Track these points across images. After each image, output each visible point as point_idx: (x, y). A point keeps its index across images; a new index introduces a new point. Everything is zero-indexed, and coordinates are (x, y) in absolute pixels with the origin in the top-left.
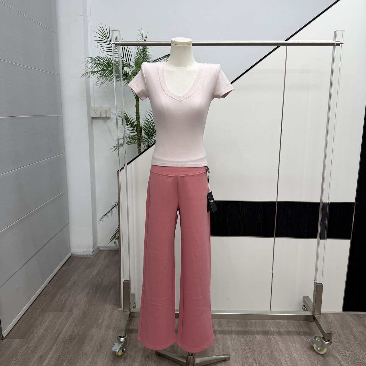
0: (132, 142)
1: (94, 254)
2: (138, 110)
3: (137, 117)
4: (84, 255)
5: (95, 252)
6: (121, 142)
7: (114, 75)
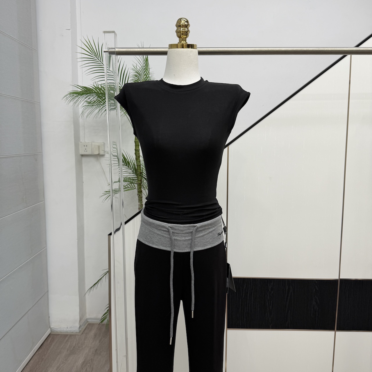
0: (129, 187)
1: (80, 330)
2: (137, 146)
3: (136, 156)
4: (68, 332)
5: (82, 327)
6: (116, 186)
7: (107, 103)
